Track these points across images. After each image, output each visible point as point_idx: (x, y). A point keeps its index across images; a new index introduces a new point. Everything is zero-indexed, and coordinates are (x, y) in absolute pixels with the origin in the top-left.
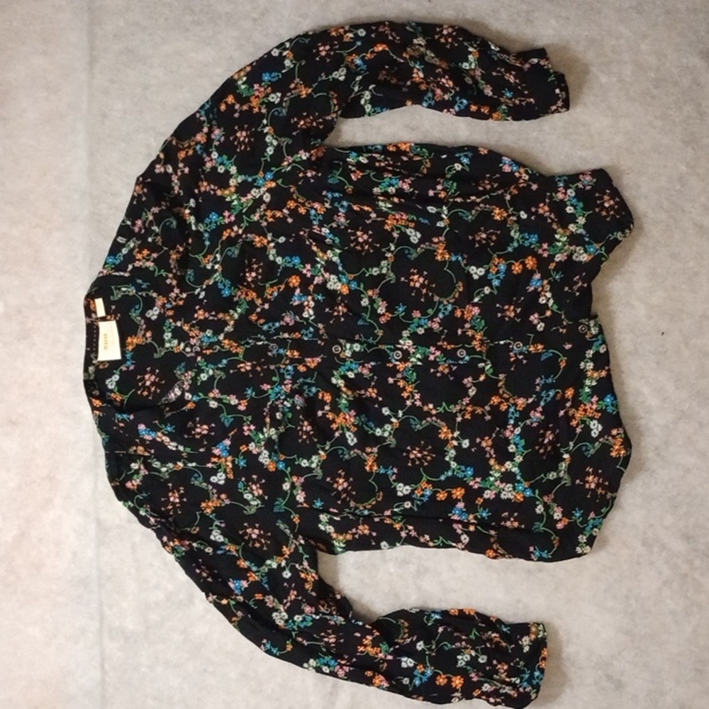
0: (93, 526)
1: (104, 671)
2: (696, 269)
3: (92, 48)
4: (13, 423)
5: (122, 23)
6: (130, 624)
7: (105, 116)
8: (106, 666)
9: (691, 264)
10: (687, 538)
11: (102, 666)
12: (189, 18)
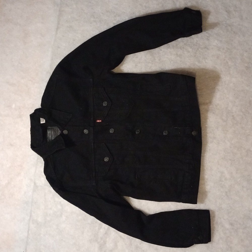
0: (33, 184)
1: (28, 234)
2: (249, 134)
3: (58, 23)
4: (11, 145)
5: (70, 17)
6: (40, 220)
7: (59, 47)
8: (30, 232)
9: (248, 131)
10: (231, 224)
11: (28, 232)
12: (92, 19)
